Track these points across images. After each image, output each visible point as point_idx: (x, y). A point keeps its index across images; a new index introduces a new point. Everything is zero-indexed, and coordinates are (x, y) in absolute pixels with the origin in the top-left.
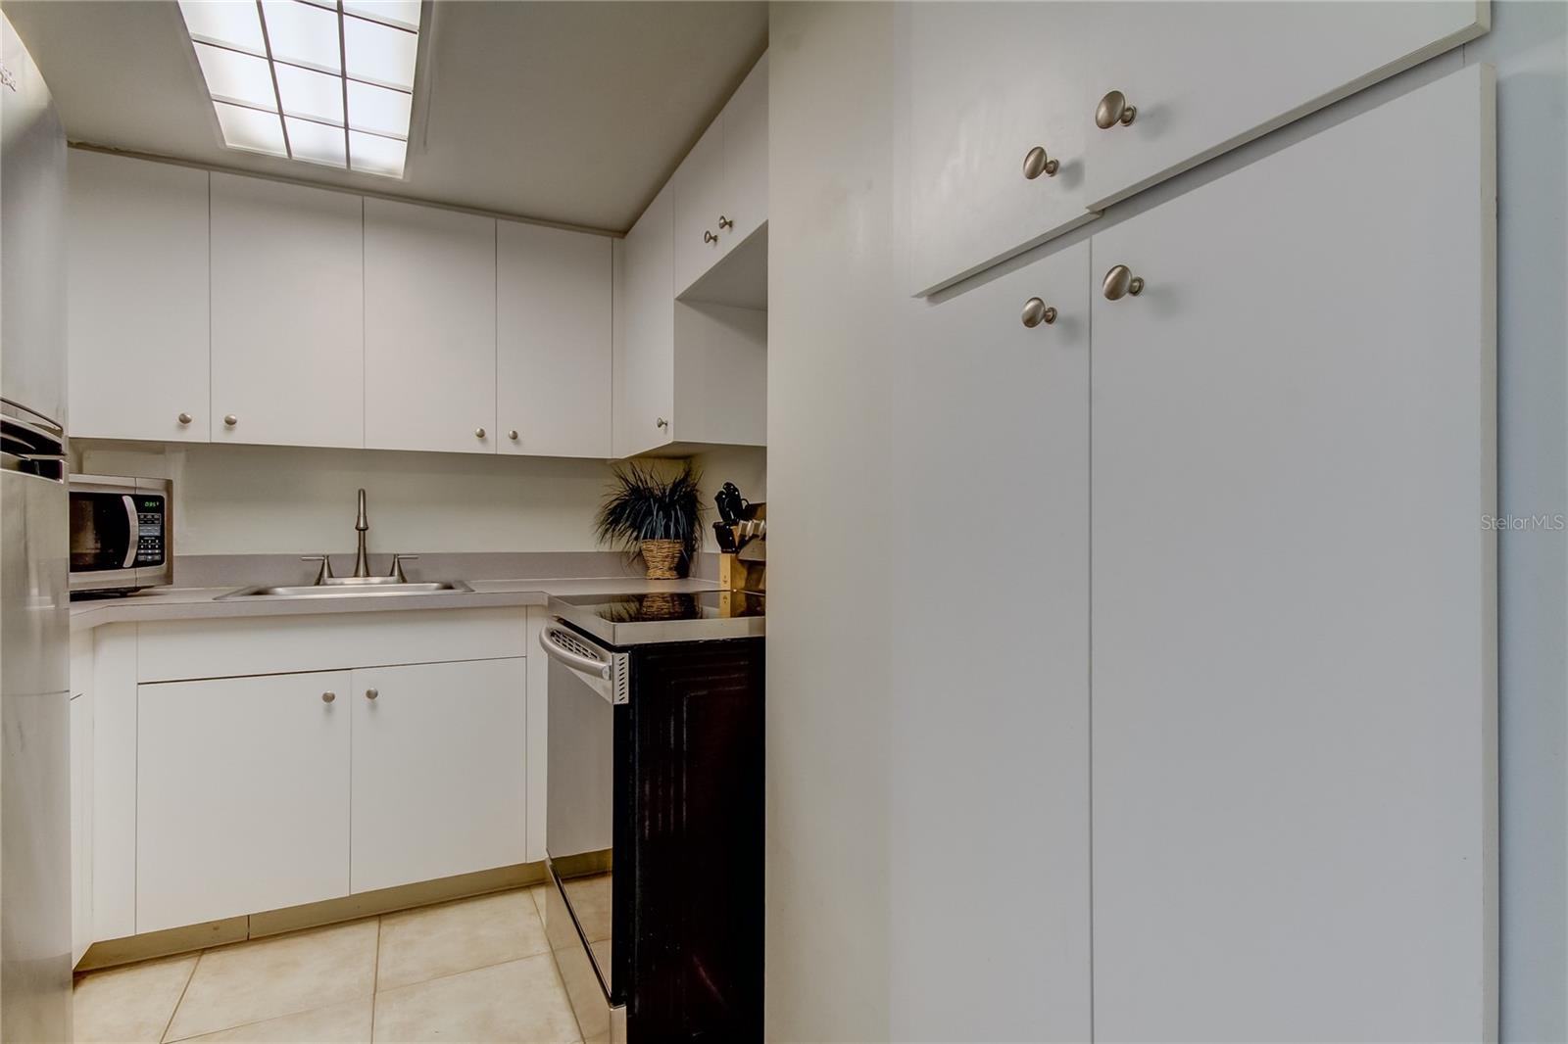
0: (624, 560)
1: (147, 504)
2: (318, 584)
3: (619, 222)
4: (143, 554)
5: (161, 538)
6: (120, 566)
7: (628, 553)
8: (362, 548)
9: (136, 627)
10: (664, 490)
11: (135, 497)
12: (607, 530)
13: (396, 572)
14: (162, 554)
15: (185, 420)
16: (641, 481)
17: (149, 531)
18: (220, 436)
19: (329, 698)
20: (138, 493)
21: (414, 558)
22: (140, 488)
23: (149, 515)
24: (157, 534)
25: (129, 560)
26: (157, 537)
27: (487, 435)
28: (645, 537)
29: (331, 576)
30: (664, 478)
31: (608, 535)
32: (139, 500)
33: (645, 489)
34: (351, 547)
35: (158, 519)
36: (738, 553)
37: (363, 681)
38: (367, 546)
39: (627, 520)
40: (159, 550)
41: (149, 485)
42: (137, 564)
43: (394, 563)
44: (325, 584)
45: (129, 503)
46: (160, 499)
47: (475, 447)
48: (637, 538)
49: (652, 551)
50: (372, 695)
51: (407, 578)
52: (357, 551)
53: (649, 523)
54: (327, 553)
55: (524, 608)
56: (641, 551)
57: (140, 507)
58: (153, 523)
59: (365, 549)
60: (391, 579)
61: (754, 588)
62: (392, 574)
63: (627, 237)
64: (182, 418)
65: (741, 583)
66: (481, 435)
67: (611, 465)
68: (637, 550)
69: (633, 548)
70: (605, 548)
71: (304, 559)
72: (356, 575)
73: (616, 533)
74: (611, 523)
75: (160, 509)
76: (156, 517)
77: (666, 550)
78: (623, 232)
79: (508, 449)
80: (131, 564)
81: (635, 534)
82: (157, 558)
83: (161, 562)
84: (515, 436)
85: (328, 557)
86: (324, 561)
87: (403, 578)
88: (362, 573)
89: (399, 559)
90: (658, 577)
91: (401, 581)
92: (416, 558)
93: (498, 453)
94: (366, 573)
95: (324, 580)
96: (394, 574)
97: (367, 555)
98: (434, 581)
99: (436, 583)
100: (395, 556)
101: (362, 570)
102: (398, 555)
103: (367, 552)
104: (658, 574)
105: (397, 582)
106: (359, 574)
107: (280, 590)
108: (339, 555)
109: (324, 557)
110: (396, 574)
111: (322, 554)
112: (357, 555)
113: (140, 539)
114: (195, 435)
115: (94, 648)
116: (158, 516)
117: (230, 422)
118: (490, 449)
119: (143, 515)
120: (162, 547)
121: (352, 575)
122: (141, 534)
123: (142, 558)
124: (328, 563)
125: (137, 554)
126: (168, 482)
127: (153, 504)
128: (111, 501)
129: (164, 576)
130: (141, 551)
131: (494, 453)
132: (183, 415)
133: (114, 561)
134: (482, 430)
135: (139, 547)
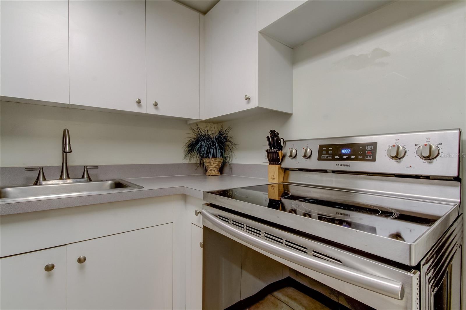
2: (36, 184)
3: (204, 7)
7: (197, 163)
8: (64, 163)
13: (86, 176)
19: (49, 268)
21: (96, 168)
27: (142, 102)
29: (45, 179)
30: (213, 132)
31: (188, 156)
34: (57, 162)
36: (280, 164)
37: (74, 252)
38: (68, 162)
43: (84, 171)
44: (41, 184)
47: (134, 109)
50: (81, 261)
51: (92, 179)
52: (61, 165)
54: (42, 166)
55: (172, 196)
56: (204, 163)
59: (66, 164)
60: (83, 180)
61: (286, 181)
62: (83, 177)
63: (206, 15)
65: (282, 180)
66: (139, 102)
71: (26, 170)
72: (61, 178)
78: (205, 13)
79: (151, 111)
85: (42, 168)
86: (40, 170)
87: (90, 180)
88: (65, 178)
89: (87, 169)
90: (213, 174)
91: (89, 181)
92: (98, 168)
93: (147, 113)
94: (67, 177)
95: (40, 182)
96: (84, 177)
97: (68, 167)
98: (107, 181)
99: (110, 182)
100: (85, 167)
101: (65, 176)
102: (87, 167)
103: (68, 165)
104: (213, 173)
105: (87, 181)
106: (63, 178)
107: (9, 189)
108: (49, 167)
109: (40, 168)
110: (86, 177)
111: (38, 167)
112: (61, 167)
118: (143, 110)
121: (59, 178)
124: (42, 171)
131: (145, 112)
134: (139, 100)
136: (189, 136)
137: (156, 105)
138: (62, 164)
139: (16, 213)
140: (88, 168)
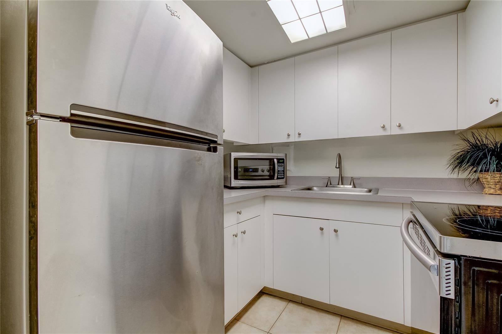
0: (467, 183)
1: (280, 161)
2: (327, 186)
4: (279, 176)
5: (284, 171)
6: (274, 179)
7: (469, 179)
8: (340, 175)
9: (273, 198)
10: (496, 144)
11: (277, 159)
12: (456, 167)
13: (352, 184)
14: (284, 176)
15: (289, 135)
16: (479, 141)
17: (281, 169)
18: (297, 139)
19: (322, 229)
20: (278, 158)
21: (358, 178)
22: (279, 156)
23: (281, 164)
24: (283, 170)
25: (276, 178)
26: (283, 171)
27: (386, 127)
28: (481, 171)
31: (456, 170)
32: (279, 160)
33: (482, 145)
34: (337, 174)
37: (334, 225)
38: (342, 174)
39: (468, 163)
40: (283, 175)
41: (281, 155)
42: (278, 178)
43: (351, 180)
44: (329, 187)
45: (276, 161)
46: (283, 159)
47: (381, 133)
48: (475, 172)
49: (487, 179)
50: (336, 231)
51: (356, 185)
52: (339, 176)
53: (485, 163)
54: (330, 176)
55: (401, 205)
56: (478, 178)
57: (278, 162)
58: (282, 166)
59: (341, 175)
62: (350, 185)
63: (467, 10)
66: (383, 127)
67: (458, 134)
68: (476, 177)
69: (475, 176)
70: (454, 176)
71: (323, 178)
73: (462, 169)
74: (459, 163)
75: (283, 162)
77: (498, 178)
79: (397, 132)
81: (475, 169)
82: (283, 177)
83: (283, 178)
86: (328, 179)
87: (354, 187)
89: (353, 179)
90: (492, 193)
92: (360, 179)
97: (342, 177)
98: (365, 188)
99: (366, 189)
100: (351, 178)
101: (340, 183)
104: (492, 191)
105: (352, 188)
107: (315, 188)
108: (334, 177)
109: (328, 177)
113: (278, 171)
114: (291, 140)
115: (264, 202)
116: (283, 164)
117: (299, 134)
118: (388, 133)
119: (279, 164)
120: (284, 174)
121: (337, 184)
122: (279, 170)
123: (279, 177)
124: (330, 180)
125: (278, 176)
126: (286, 154)
127: (282, 161)
128: (271, 160)
129: (286, 182)
130: (278, 175)
131: (390, 134)
132: (288, 134)
133: (271, 177)
134: (384, 125)
135: (278, 174)
136: (460, 146)
137: (400, 126)
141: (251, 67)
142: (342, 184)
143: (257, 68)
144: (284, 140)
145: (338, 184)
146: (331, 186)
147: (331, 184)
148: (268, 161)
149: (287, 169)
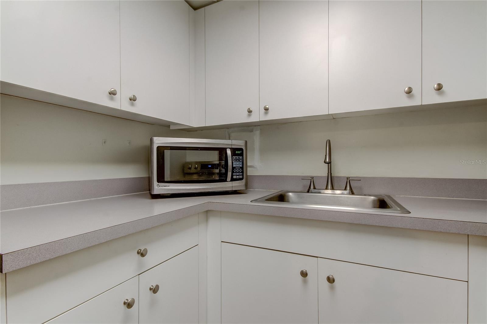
1: (237, 152)
2: (308, 192)
4: (235, 175)
5: (242, 168)
6: (225, 181)
8: (329, 174)
9: (220, 214)
11: (231, 149)
14: (243, 175)
15: (250, 112)
17: (237, 165)
18: (263, 118)
19: (304, 274)
20: (233, 147)
21: (359, 179)
22: (234, 145)
23: (237, 157)
24: (241, 166)
25: (229, 178)
26: (241, 167)
27: (414, 92)
32: (234, 150)
35: (241, 159)
38: (332, 172)
40: (241, 174)
41: (238, 143)
42: (233, 180)
43: (347, 182)
44: (312, 193)
45: (229, 152)
46: (241, 150)
47: (405, 102)
51: (354, 191)
54: (313, 175)
57: (234, 154)
58: (239, 161)
59: (331, 174)
60: (345, 192)
62: (345, 189)
64: (249, 110)
66: (409, 92)
71: (303, 178)
75: (242, 154)
76: (240, 158)
80: (230, 180)
82: (241, 177)
83: (241, 179)
84: (440, 88)
85: (313, 178)
86: (311, 180)
87: (353, 193)
88: (329, 188)
89: (349, 180)
91: (351, 193)
93: (423, 104)
94: (331, 188)
95: (311, 191)
96: (347, 189)
97: (332, 177)
98: (370, 195)
99: (372, 197)
100: (347, 178)
101: (330, 186)
102: (349, 178)
103: (332, 176)
105: (349, 194)
106: (328, 188)
107: (290, 194)
109: (311, 178)
110: (348, 189)
111: (310, 176)
112: (327, 177)
113: (233, 168)
114: (255, 118)
115: (207, 220)
116: (241, 158)
117: (266, 109)
118: (416, 102)
119: (234, 157)
120: (243, 172)
121: (325, 188)
122: (234, 166)
123: (235, 177)
124: (313, 181)
125: (232, 176)
126: (246, 142)
127: (239, 152)
128: (222, 151)
129: (246, 185)
130: (233, 174)
131: (420, 104)
132: (249, 109)
133: (223, 178)
134: (410, 88)
135: (233, 172)
138: (327, 174)
139: (281, 216)
140: (351, 180)
141: (195, 9)
142: (333, 188)
143: (203, 9)
144: (244, 119)
145: (327, 189)
146: (316, 191)
147: (315, 188)
148: (216, 153)
149: (248, 164)
